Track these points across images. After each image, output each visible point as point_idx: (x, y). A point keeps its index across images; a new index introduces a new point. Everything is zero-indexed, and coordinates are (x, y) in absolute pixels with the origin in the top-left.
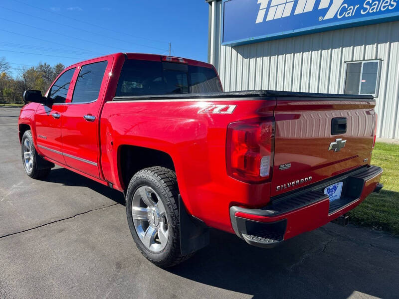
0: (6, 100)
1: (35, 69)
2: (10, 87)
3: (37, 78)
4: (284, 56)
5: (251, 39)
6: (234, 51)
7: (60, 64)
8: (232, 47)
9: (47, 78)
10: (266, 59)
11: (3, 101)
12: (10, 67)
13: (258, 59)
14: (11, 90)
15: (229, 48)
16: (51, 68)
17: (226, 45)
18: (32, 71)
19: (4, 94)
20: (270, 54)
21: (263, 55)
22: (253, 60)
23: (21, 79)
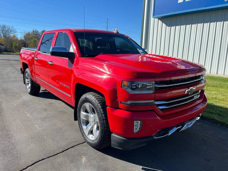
0: (14, 50)
1: (30, 33)
2: (16, 43)
3: (32, 38)
4: (196, 24)
5: (174, 13)
6: (160, 22)
7: (44, 30)
8: (159, 19)
9: (37, 38)
10: (183, 27)
11: (13, 51)
12: (16, 32)
13: (177, 27)
14: (17, 45)
15: (156, 20)
16: (39, 33)
17: (154, 18)
18: (28, 34)
19: (13, 47)
20: (187, 24)
21: (181, 24)
22: (173, 28)
23: (23, 38)
